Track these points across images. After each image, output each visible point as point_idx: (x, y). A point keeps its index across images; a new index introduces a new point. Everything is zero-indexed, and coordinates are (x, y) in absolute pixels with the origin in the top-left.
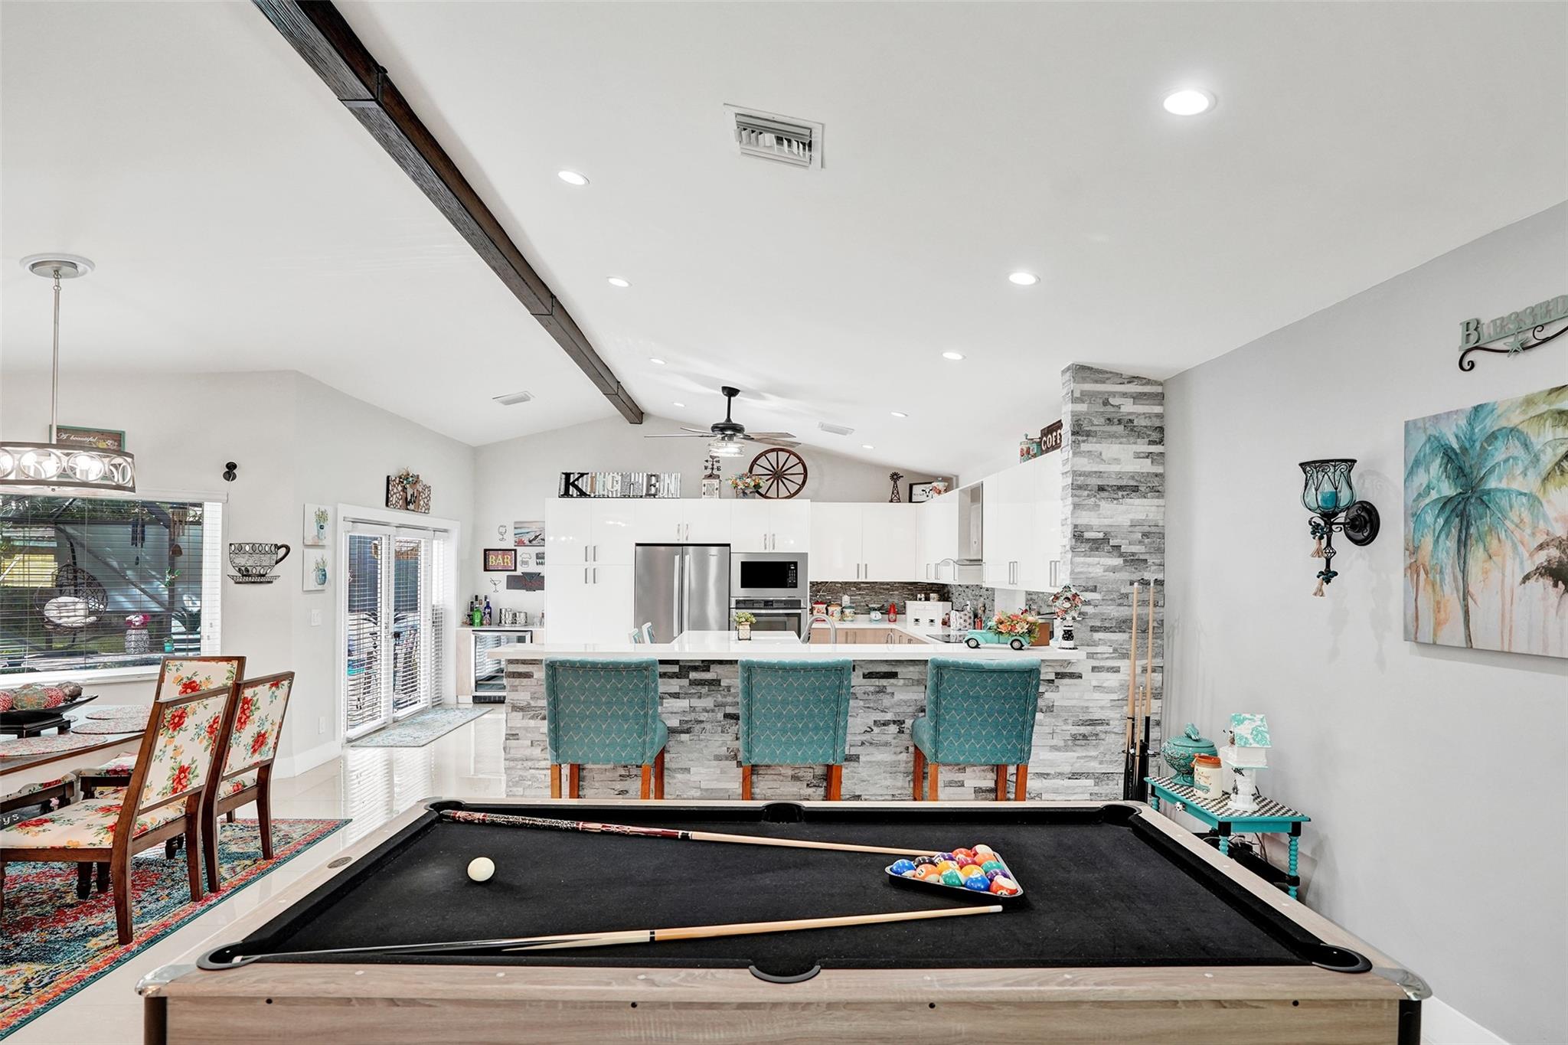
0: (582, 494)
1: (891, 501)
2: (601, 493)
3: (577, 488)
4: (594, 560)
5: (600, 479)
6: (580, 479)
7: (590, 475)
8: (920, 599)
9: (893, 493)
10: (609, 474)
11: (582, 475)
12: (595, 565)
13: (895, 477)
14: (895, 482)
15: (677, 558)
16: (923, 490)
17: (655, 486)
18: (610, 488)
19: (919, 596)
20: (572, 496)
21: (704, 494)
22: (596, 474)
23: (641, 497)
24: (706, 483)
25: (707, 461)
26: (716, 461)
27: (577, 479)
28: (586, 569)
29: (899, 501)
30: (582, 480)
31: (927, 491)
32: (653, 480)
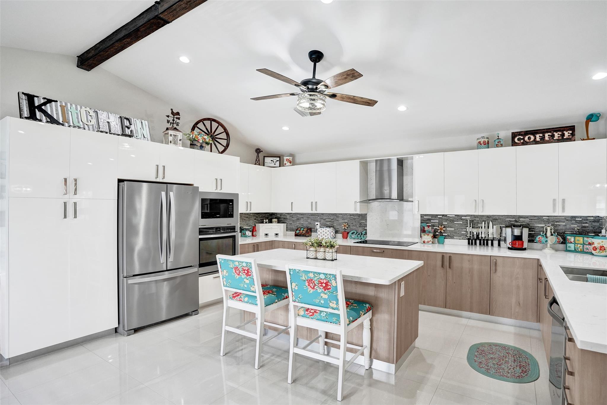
0: (52, 120)
1: (255, 164)
2: (76, 124)
3: (45, 113)
4: (75, 194)
5: (72, 110)
6: (48, 105)
7: (59, 103)
8: (266, 223)
9: (256, 160)
10: (81, 108)
11: (49, 101)
12: (76, 198)
13: (258, 151)
14: (258, 154)
15: (163, 194)
16: (272, 161)
17: (128, 128)
18: (85, 120)
19: (265, 220)
20: (40, 120)
21: (171, 142)
22: (66, 104)
23: (119, 135)
24: (172, 134)
25: (168, 116)
26: (177, 118)
27: (45, 104)
28: (65, 203)
29: (259, 165)
30: (51, 107)
31: (275, 161)
32: (126, 123)
